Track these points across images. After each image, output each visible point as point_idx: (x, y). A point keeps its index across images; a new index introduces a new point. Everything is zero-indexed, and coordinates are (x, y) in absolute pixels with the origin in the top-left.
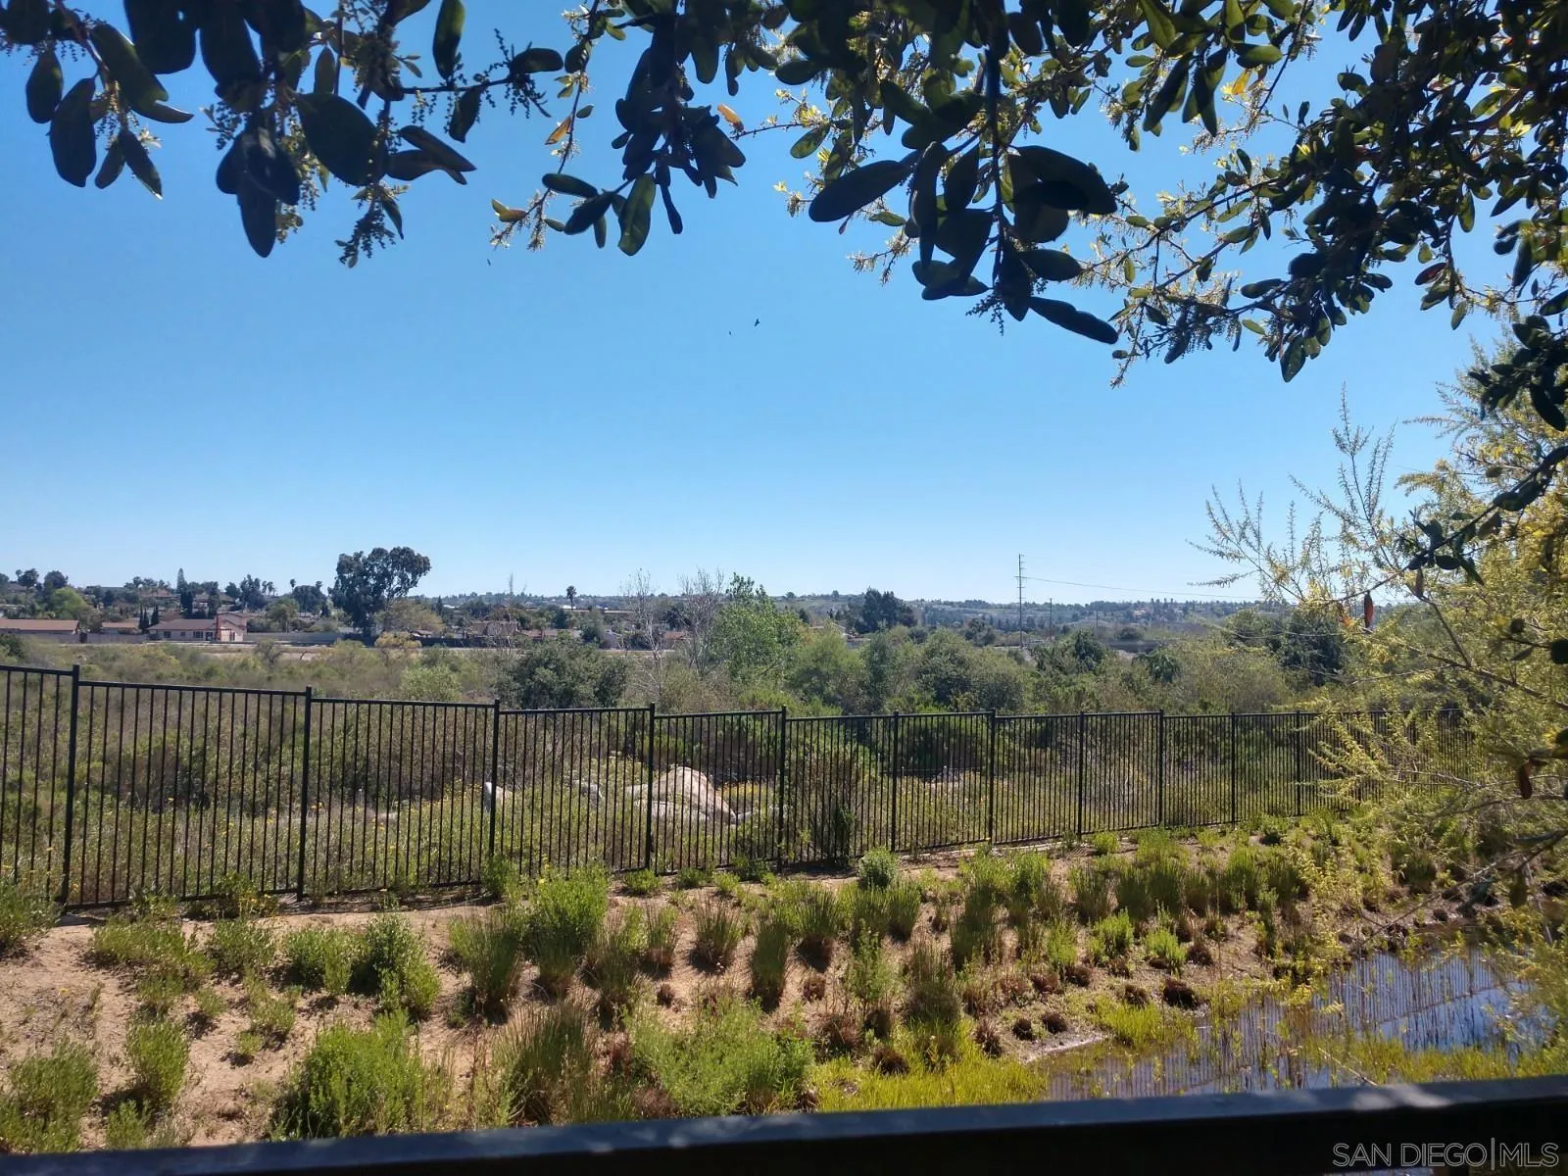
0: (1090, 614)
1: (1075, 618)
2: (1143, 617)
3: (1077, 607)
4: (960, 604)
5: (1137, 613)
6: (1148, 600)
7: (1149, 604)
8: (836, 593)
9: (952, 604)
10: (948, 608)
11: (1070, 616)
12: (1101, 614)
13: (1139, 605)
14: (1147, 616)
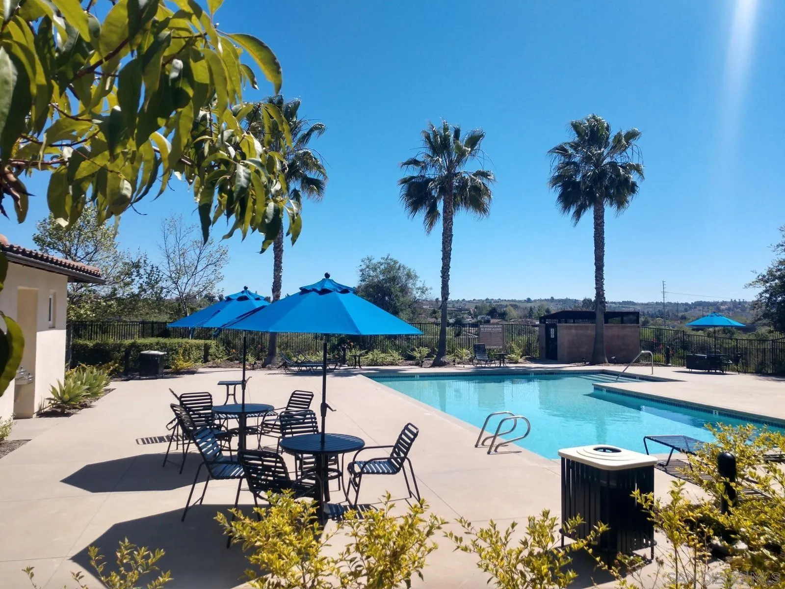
0: (695, 308)
1: (686, 310)
2: (726, 309)
3: (687, 304)
4: (619, 303)
5: (723, 307)
6: (729, 300)
7: (730, 303)
8: (552, 298)
9: (615, 303)
10: (613, 305)
11: (683, 309)
12: (701, 308)
13: (724, 303)
14: (729, 309)
